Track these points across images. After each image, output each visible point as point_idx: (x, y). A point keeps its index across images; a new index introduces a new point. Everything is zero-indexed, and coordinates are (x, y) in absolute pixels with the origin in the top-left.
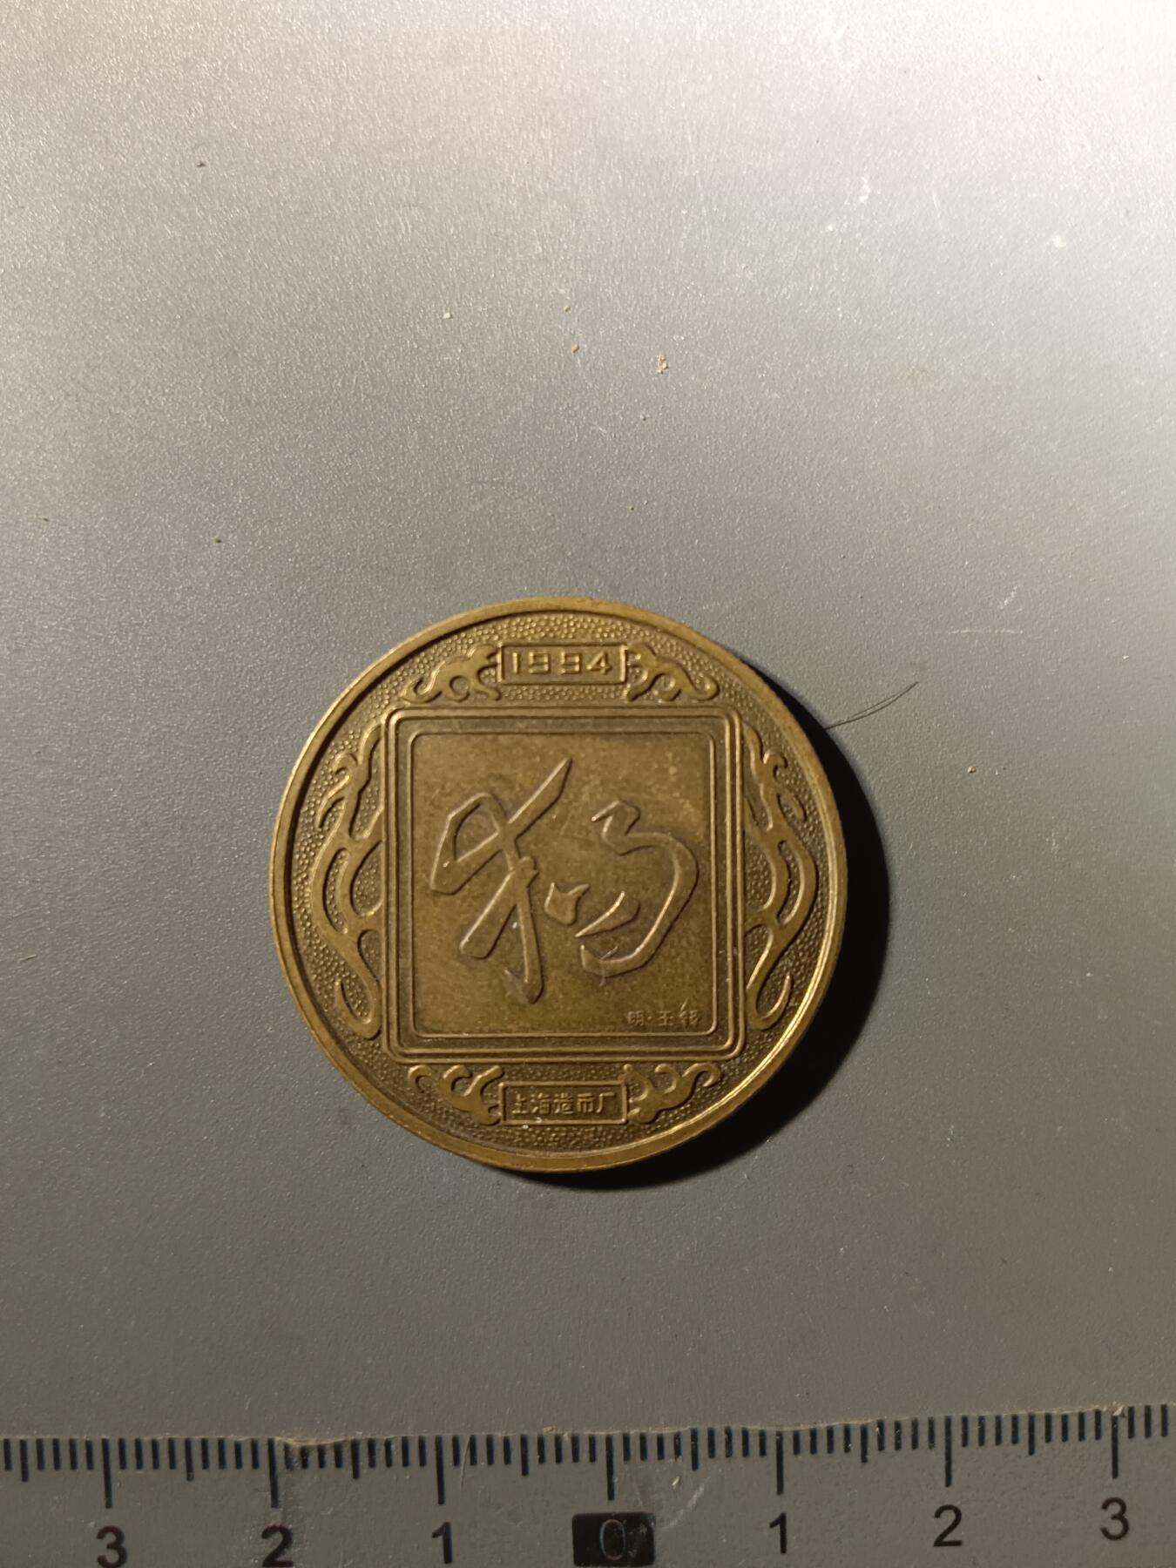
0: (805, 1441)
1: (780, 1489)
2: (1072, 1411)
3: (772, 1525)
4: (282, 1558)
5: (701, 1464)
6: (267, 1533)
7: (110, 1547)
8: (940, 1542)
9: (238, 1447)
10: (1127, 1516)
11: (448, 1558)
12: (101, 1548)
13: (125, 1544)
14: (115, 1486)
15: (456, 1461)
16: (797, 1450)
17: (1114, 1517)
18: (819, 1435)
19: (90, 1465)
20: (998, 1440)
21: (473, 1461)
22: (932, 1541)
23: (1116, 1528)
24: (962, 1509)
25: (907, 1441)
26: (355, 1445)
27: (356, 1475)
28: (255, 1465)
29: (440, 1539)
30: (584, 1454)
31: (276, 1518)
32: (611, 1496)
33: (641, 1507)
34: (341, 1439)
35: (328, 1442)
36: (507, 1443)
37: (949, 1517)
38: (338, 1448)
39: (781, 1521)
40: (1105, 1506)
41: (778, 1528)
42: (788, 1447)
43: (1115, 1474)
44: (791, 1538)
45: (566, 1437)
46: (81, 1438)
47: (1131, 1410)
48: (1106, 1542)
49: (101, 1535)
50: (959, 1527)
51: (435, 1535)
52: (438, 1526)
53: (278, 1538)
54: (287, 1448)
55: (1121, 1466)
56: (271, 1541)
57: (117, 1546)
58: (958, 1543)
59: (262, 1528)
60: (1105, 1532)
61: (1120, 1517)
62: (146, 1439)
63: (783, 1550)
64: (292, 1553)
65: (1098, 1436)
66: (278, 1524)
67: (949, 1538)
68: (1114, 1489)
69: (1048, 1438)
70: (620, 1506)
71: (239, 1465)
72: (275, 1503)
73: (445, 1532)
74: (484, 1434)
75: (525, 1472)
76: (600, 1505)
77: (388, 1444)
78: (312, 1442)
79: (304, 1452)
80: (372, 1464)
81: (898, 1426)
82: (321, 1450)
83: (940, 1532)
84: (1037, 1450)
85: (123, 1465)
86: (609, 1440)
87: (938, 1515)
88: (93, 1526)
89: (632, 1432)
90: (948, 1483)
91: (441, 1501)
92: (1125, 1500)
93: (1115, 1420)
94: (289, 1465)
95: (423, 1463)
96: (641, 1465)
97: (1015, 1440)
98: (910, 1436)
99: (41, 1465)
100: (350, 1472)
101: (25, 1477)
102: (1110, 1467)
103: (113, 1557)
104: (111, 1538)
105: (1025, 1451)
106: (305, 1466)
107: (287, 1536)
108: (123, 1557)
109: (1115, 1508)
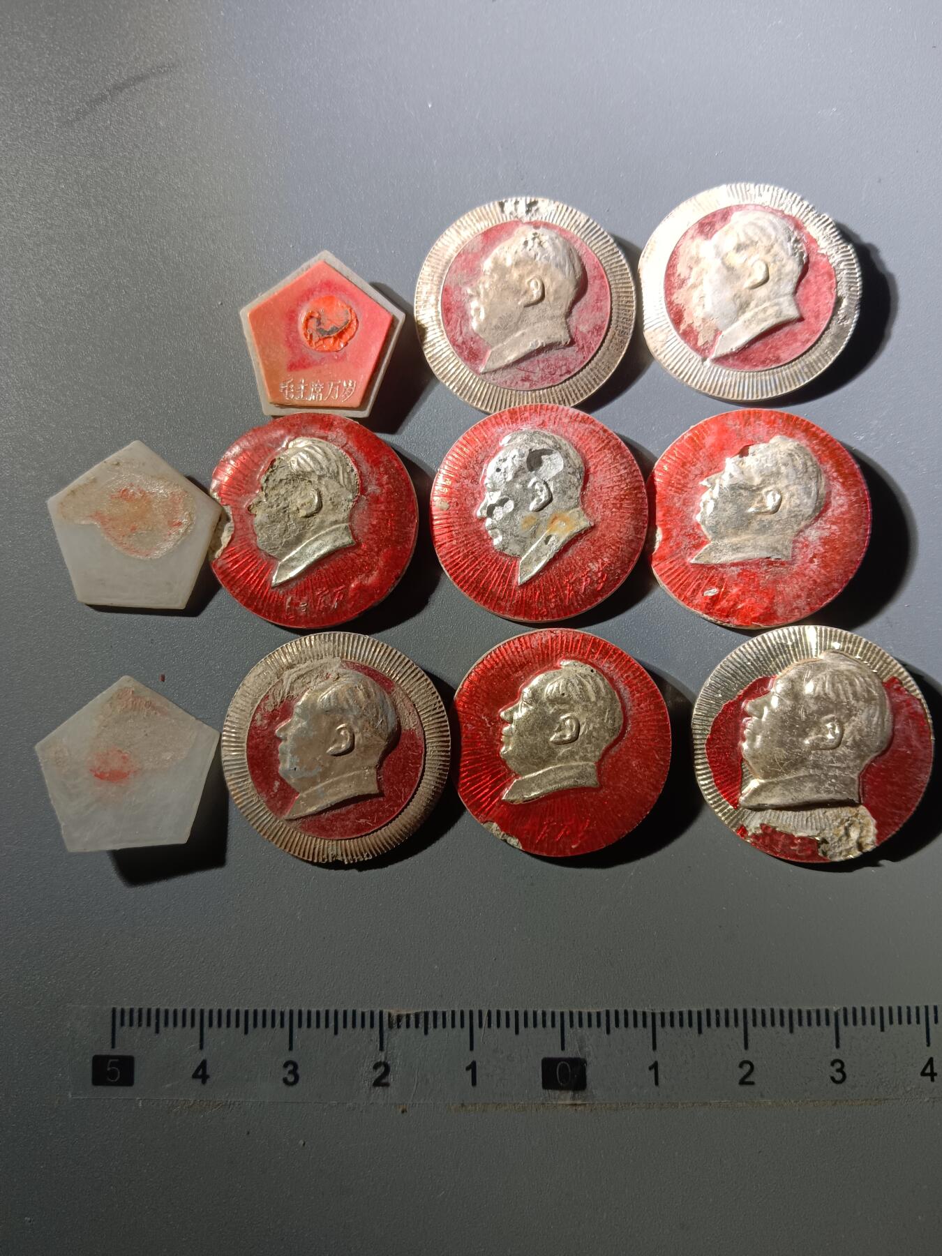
0: (668, 1018)
1: (654, 1048)
2: (812, 1008)
3: (650, 1068)
4: (384, 1081)
5: (612, 1031)
6: (376, 1067)
7: (290, 1072)
8: (743, 1082)
9: (363, 1014)
10: (846, 1070)
11: (474, 1083)
12: (285, 1073)
13: (299, 1072)
14: (295, 1037)
15: (480, 1025)
16: (663, 1025)
17: (838, 1071)
18: (675, 1016)
19: (282, 1025)
20: (773, 1024)
21: (489, 1026)
22: (738, 1083)
23: (838, 1076)
24: (754, 1063)
25: (723, 1022)
26: (426, 1014)
27: (426, 1032)
28: (372, 1026)
29: (470, 1071)
30: (549, 1023)
31: (382, 1057)
32: (563, 1048)
33: (580, 1056)
34: (420, 1011)
35: (412, 1012)
36: (507, 1014)
37: (747, 1067)
38: (417, 1015)
39: (655, 1067)
40: (833, 1064)
41: (653, 1071)
42: (658, 1022)
43: (838, 1046)
44: (661, 1076)
45: (539, 1013)
46: (278, 1010)
47: (845, 1010)
48: (834, 1084)
49: (286, 1065)
50: (753, 1074)
51: (468, 1069)
52: (469, 1063)
53: (382, 1069)
54: (390, 1015)
55: (841, 1042)
56: (378, 1070)
57: (294, 1072)
58: (752, 1083)
59: (372, 1065)
60: (833, 1079)
61: (840, 1070)
62: (314, 1010)
63: (657, 1083)
64: (390, 1079)
65: (828, 1023)
66: (383, 1060)
67: (747, 1080)
68: (837, 1054)
69: (800, 1024)
70: (570, 1052)
71: (363, 1025)
72: (382, 1049)
73: (473, 1067)
74: (496, 1009)
75: (517, 1032)
76: (556, 1053)
77: (444, 1014)
78: (404, 1012)
79: (399, 1018)
80: (435, 1026)
81: (717, 1012)
82: (408, 1016)
83: (742, 1076)
84: (795, 1030)
85: (300, 1025)
86: (562, 1014)
87: (741, 1066)
88: (283, 1060)
89: (574, 1011)
90: (746, 1047)
91: (472, 1048)
92: (843, 1060)
93: (836, 1014)
94: (391, 1026)
95: (462, 1026)
96: (579, 1030)
97: (782, 1024)
98: (725, 1019)
99: (255, 1025)
100: (423, 1030)
101: (246, 1032)
102: (834, 1042)
103: (291, 1079)
104: (290, 1068)
105: (788, 1030)
106: (399, 1027)
107: (387, 1068)
108: (297, 1079)
109: (838, 1066)
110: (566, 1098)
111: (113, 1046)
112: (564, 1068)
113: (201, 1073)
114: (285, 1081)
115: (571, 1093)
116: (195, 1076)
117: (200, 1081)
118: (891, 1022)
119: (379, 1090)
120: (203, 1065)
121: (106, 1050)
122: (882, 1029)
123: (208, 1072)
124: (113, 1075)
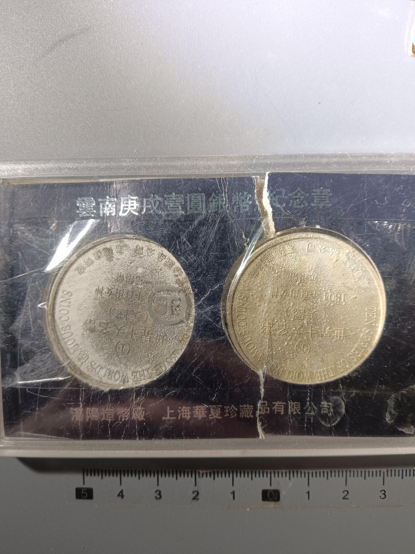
0: (314, 474)
1: (308, 485)
2: (374, 470)
3: (306, 493)
4: (197, 498)
5: (291, 478)
6: (193, 492)
7: (158, 494)
8: (344, 498)
9: (188, 472)
10: (386, 494)
11: (234, 498)
12: (156, 495)
13: (162, 494)
14: (160, 481)
15: (237, 476)
16: (312, 476)
17: (383, 494)
18: (317, 473)
19: (154, 476)
20: (357, 476)
21: (240, 476)
22: (342, 498)
23: (383, 496)
24: (349, 491)
25: (337, 475)
26: (214, 472)
28: (192, 476)
29: (232, 494)
30: (265, 476)
31: (196, 489)
32: (271, 485)
33: (277, 488)
35: (209, 471)
36: (248, 472)
37: (346, 493)
38: (211, 473)
39: (308, 493)
40: (381, 491)
42: (310, 475)
43: (383, 485)
44: (311, 496)
45: (261, 472)
47: (387, 470)
48: (381, 499)
49: (156, 492)
50: (348, 495)
51: (231, 493)
52: (232, 491)
53: (196, 493)
54: (199, 473)
55: (385, 483)
56: (194, 494)
57: (160, 494)
58: (347, 499)
59: (192, 491)
60: (381, 497)
61: (384, 494)
62: (167, 470)
63: (309, 499)
64: (199, 497)
65: (380, 476)
67: (346, 497)
68: (383, 488)
69: (369, 476)
70: (273, 487)
71: (188, 476)
72: (196, 485)
73: (233, 493)
75: (252, 479)
76: (267, 487)
77: (222, 472)
78: (205, 471)
79: (203, 474)
80: (218, 477)
81: (335, 472)
82: (207, 473)
83: (344, 496)
84: (366, 478)
85: (162, 476)
86: (271, 473)
87: (343, 492)
88: (155, 489)
89: (276, 471)
90: (346, 485)
91: (233, 485)
92: (385, 490)
93: (384, 472)
94: (199, 476)
95: (229, 476)
96: (278, 478)
97: (361, 476)
99: (143, 476)
100: (213, 478)
101: (139, 478)
102: (382, 483)
103: (158, 497)
104: (158, 492)
105: (364, 478)
106: (203, 477)
107: (198, 493)
108: (161, 497)
109: (383, 492)
110: (271, 505)
111: (84, 484)
112: (271, 494)
113: (121, 495)
114: (156, 498)
115: (273, 502)
116: (119, 495)
117: (120, 498)
118: (406, 475)
119: (195, 501)
120: (122, 492)
121: (81, 485)
122: (402, 478)
123: (124, 494)
124: (84, 495)
